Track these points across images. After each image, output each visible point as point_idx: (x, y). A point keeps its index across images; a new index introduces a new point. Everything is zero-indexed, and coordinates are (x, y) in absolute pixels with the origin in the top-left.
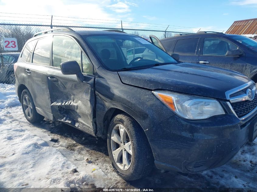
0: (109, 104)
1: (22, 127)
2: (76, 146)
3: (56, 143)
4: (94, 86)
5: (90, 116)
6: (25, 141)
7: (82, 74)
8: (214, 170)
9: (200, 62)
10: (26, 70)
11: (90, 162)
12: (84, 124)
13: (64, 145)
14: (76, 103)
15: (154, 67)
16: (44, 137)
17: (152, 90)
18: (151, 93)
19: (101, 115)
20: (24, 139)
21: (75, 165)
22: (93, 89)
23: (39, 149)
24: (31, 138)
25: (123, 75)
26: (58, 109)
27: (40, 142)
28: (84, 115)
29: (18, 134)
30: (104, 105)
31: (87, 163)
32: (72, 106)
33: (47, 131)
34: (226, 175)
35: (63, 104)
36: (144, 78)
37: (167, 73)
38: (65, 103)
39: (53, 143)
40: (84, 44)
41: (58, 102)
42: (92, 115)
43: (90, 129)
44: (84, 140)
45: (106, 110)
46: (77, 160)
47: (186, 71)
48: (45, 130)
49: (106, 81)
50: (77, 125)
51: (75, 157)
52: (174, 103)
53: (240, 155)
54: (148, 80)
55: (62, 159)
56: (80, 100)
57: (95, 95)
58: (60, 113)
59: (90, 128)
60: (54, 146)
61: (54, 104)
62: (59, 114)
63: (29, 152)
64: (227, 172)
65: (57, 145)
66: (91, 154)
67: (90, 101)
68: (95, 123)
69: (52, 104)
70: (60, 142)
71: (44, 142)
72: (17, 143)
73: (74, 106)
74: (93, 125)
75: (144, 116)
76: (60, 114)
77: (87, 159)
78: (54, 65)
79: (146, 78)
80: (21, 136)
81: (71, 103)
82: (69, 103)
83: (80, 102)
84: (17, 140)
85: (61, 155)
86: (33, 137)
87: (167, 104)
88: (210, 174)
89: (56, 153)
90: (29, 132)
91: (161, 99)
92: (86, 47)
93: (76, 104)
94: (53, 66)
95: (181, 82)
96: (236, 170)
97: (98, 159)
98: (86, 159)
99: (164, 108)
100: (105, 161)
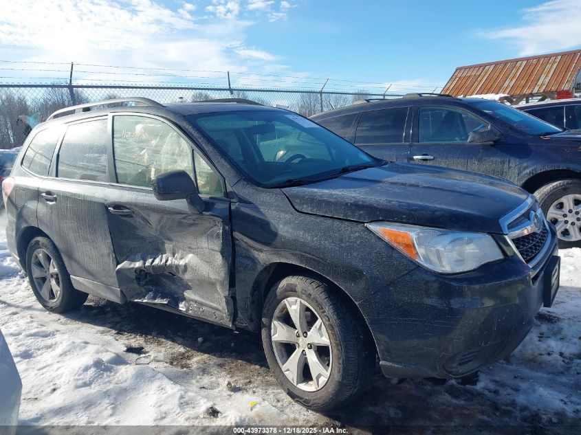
0: (265, 257)
1: (42, 325)
2: (189, 358)
3: (142, 356)
4: (230, 221)
5: (222, 284)
6: (68, 357)
7: (200, 198)
8: (497, 378)
9: (415, 157)
10: (44, 194)
11: (235, 389)
12: (201, 304)
13: (162, 359)
14: (181, 259)
15: (345, 176)
16: (108, 343)
17: (364, 223)
18: (363, 228)
19: (247, 279)
20: (64, 354)
21: (207, 398)
22: (227, 228)
23: (111, 372)
24: (81, 349)
25: (297, 196)
26: (133, 276)
27: (106, 357)
28: (205, 284)
29: (42, 342)
30: (254, 260)
31: (229, 393)
32: (171, 266)
33: (108, 329)
34: (524, 386)
35: (148, 264)
36: (343, 201)
37: (378, 186)
38: (153, 261)
39: (134, 356)
40: (196, 134)
41: (134, 260)
42: (227, 283)
43: (217, 312)
44: (203, 342)
45: (260, 268)
46: (204, 388)
47: (413, 182)
48: (101, 328)
49: (256, 209)
50: (182, 307)
51: (197, 382)
52: (414, 244)
53: (537, 343)
54: (351, 204)
55: (173, 390)
56: (190, 252)
57: (233, 239)
58: (139, 284)
59: (217, 310)
60: (139, 361)
61: (125, 264)
62: (136, 286)
63: (90, 381)
64: (523, 379)
65: (147, 361)
66: (231, 373)
67: (222, 252)
68: (232, 300)
69: (119, 267)
70: (148, 352)
71: (113, 355)
72: (49, 363)
73: (177, 267)
74: (227, 303)
75: (354, 275)
76: (138, 287)
77: (229, 384)
78: (119, 180)
79: (347, 201)
80: (50, 347)
81: (167, 261)
82: (164, 261)
83: (191, 255)
84: (46, 357)
85: (166, 381)
86: (85, 347)
87: (400, 248)
88: (492, 386)
89: (154, 377)
90: (66, 336)
91: (386, 239)
92: (201, 140)
93: (182, 263)
94: (117, 182)
95: (417, 205)
96: (540, 374)
97: (250, 382)
98: (226, 383)
99: (395, 255)
100: (268, 384)
